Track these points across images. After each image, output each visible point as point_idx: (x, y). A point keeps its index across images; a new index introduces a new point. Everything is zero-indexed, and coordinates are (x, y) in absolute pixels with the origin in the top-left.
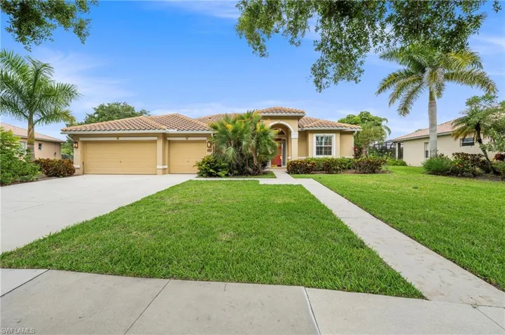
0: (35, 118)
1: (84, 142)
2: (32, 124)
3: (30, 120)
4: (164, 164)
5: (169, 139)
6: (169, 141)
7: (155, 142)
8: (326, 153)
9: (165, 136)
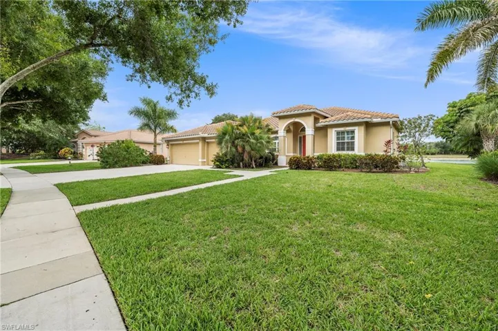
0: (158, 131)
1: (172, 145)
2: (155, 136)
3: (155, 132)
4: (203, 158)
5: (207, 141)
6: (208, 142)
7: (198, 143)
8: (348, 150)
9: (204, 139)
